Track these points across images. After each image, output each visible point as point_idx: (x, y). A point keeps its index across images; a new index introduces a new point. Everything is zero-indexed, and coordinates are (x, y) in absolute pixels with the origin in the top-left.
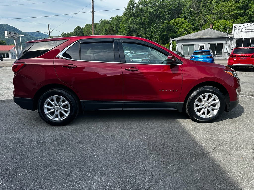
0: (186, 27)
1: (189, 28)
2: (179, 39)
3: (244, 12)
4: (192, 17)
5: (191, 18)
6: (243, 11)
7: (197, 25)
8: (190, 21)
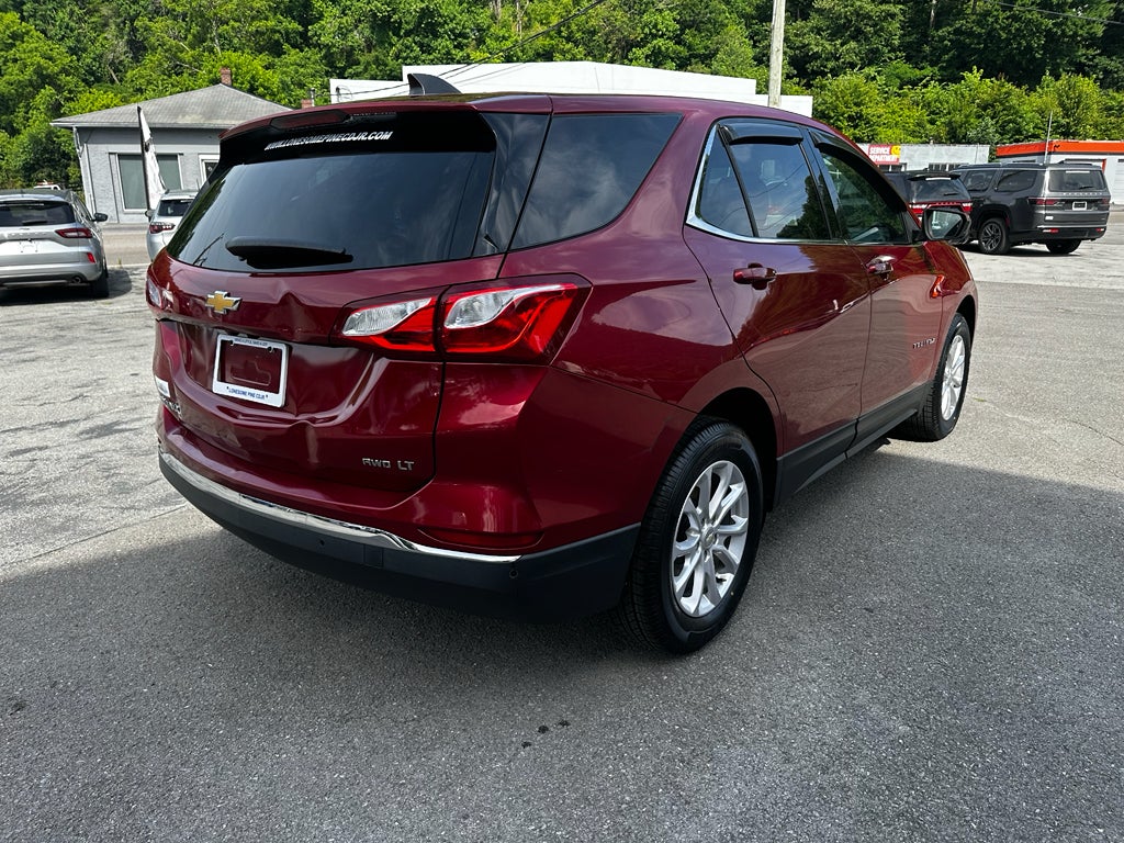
0: (42, 61)
1: (65, 71)
2: (92, 125)
3: (301, 29)
4: (61, 14)
5: (53, 19)
6: (295, 26)
7: (94, 59)
8: (52, 31)
